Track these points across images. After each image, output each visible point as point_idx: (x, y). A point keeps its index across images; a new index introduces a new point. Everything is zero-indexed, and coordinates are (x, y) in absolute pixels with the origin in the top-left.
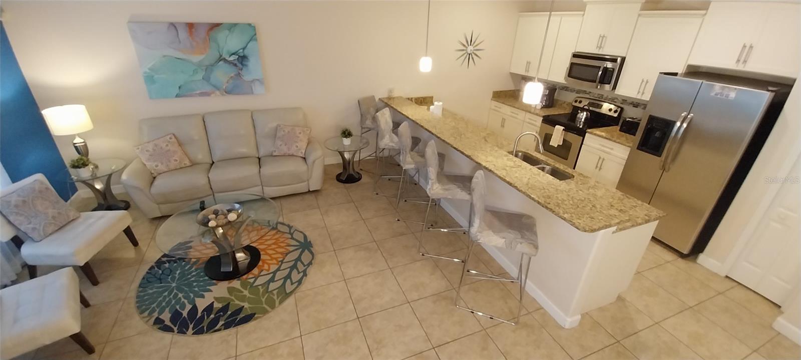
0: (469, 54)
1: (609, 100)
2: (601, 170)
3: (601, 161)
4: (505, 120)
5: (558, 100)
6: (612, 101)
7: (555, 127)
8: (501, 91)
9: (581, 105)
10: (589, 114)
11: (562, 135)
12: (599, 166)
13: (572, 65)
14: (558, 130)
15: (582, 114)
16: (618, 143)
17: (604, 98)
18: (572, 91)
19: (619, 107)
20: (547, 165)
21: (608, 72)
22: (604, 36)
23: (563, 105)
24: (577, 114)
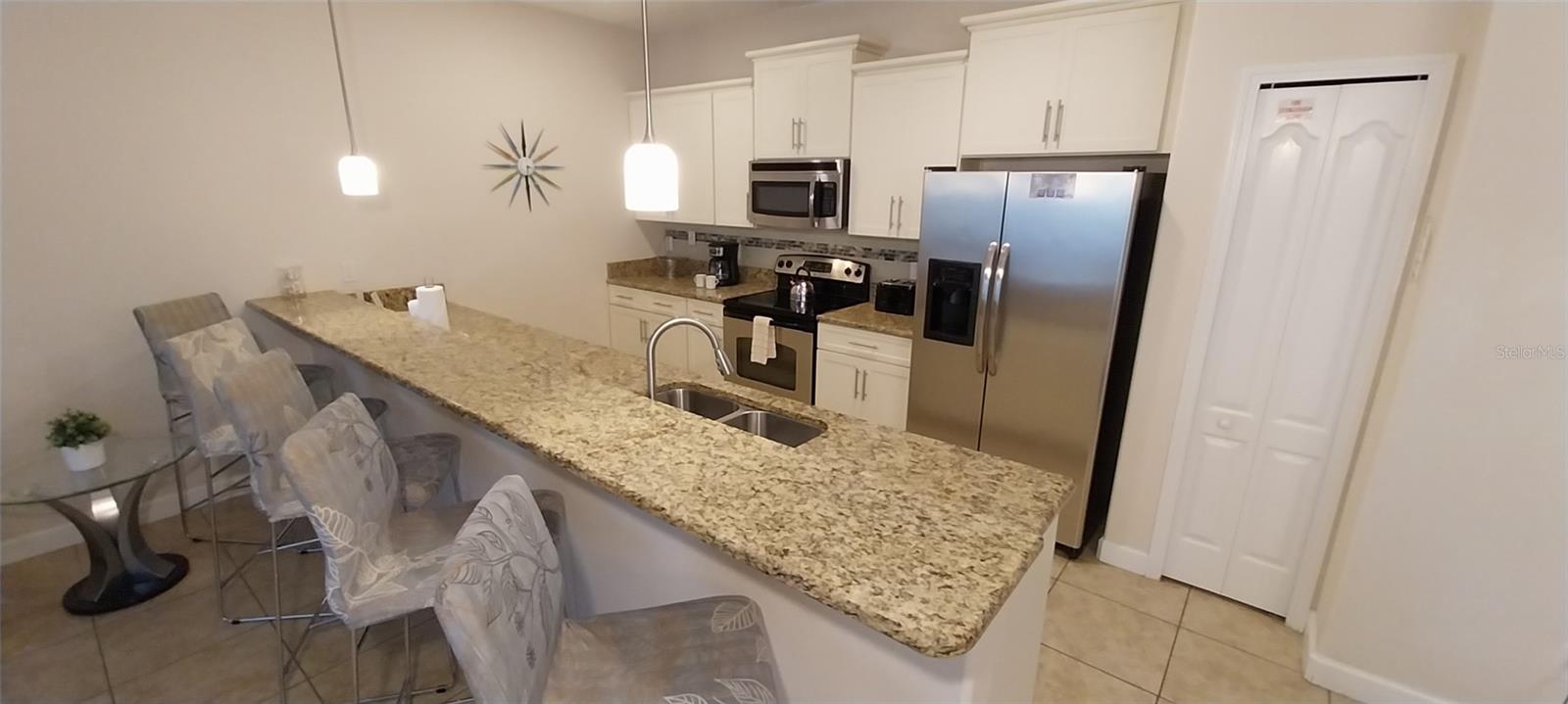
0: (527, 177)
1: (840, 254)
2: (866, 398)
3: (861, 377)
4: (645, 322)
5: (746, 268)
6: (845, 255)
7: (752, 320)
8: (625, 263)
9: (792, 271)
10: (812, 285)
11: (770, 336)
12: (860, 390)
13: (756, 186)
14: (760, 324)
15: (799, 287)
16: (883, 332)
17: (830, 250)
18: (769, 244)
19: (861, 264)
20: (754, 408)
21: (826, 192)
22: (800, 123)
23: (758, 276)
24: (789, 291)
